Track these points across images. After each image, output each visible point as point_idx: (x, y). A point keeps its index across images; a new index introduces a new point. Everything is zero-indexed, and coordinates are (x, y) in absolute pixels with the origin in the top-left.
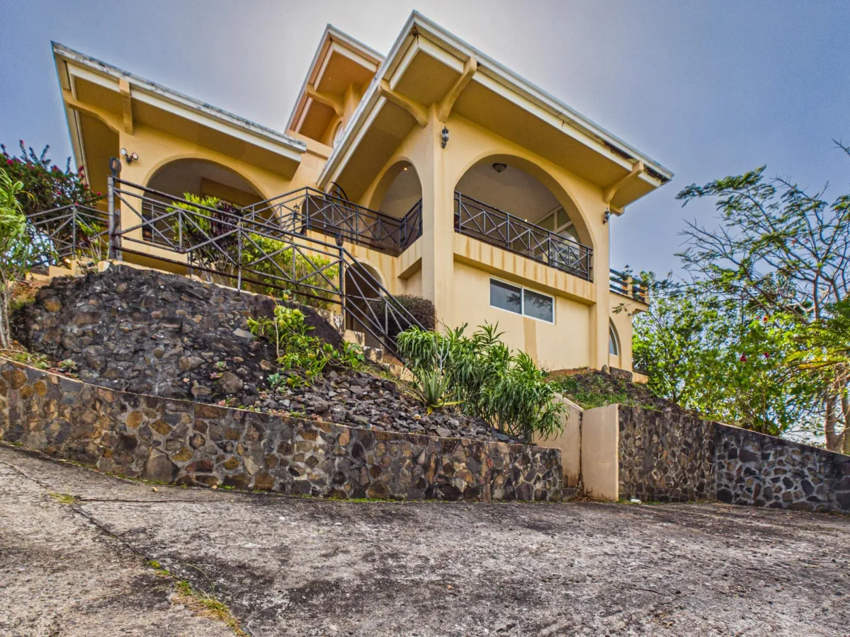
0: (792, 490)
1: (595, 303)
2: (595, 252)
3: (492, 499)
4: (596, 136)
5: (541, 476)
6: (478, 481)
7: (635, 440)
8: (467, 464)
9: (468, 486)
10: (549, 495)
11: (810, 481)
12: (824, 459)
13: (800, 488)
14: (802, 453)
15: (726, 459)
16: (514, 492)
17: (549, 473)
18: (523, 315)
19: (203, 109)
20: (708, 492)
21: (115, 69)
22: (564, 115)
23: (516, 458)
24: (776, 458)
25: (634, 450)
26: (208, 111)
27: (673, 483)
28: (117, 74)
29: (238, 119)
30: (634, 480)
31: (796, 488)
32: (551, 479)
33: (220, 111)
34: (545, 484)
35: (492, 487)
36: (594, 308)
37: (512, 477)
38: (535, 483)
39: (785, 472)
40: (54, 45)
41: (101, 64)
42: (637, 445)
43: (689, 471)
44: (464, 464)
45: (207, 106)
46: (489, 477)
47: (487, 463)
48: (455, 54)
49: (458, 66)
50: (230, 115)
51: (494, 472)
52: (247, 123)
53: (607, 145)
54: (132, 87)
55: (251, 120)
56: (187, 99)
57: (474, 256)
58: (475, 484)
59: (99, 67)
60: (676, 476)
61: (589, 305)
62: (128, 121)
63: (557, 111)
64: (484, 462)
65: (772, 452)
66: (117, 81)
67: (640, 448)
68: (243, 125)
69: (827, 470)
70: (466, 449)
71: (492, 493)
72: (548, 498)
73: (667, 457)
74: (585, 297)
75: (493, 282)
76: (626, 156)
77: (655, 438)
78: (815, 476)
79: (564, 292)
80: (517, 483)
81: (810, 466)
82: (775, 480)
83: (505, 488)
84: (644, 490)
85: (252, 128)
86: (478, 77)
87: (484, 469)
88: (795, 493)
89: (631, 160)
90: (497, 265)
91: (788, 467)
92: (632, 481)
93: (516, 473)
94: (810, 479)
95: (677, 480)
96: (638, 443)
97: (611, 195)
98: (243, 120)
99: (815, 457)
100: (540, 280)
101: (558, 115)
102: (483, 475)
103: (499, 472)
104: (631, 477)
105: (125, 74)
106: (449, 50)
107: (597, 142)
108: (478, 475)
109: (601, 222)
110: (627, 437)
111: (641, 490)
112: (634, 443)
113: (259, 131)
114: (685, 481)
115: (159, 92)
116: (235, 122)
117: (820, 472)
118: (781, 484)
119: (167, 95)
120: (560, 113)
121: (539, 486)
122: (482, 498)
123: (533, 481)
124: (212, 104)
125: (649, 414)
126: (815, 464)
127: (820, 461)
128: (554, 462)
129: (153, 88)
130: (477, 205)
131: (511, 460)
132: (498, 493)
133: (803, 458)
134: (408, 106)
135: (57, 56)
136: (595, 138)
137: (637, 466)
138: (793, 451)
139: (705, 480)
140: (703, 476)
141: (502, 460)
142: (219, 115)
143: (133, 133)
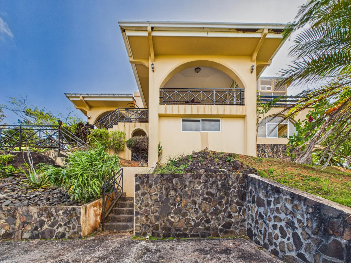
0: (285, 240)
1: (246, 115)
2: (245, 90)
3: (22, 238)
4: (229, 29)
5: (62, 224)
6: (13, 229)
7: (151, 195)
8: (6, 220)
9: (6, 232)
10: (67, 235)
11: (299, 234)
12: (311, 210)
13: (291, 240)
14: (292, 202)
15: (251, 204)
16: (38, 234)
17: (69, 222)
18: (201, 131)
19: (101, 96)
20: (236, 228)
21: (78, 94)
22: (206, 28)
23: (42, 214)
24: (275, 205)
25: (150, 202)
26: (102, 96)
27: (193, 223)
28: (79, 95)
29: (111, 95)
30: (151, 223)
31: (288, 239)
32: (71, 225)
33: (106, 94)
34: (65, 229)
35: (22, 232)
36: (245, 118)
37: (39, 226)
38: (58, 228)
39: (280, 220)
40: (65, 94)
41: (75, 94)
42: (153, 199)
43: (211, 214)
44: (4, 221)
45: (102, 94)
46: (22, 226)
47: (20, 219)
48: (142, 29)
49: (145, 34)
50: (108, 94)
51: (24, 224)
52: (114, 95)
53: (238, 30)
54: (83, 97)
55: (114, 93)
56: (96, 94)
57: (169, 112)
58: (11, 230)
59: (75, 95)
60: (197, 218)
61: (243, 117)
62: (88, 107)
63: (201, 28)
64: (18, 218)
65: (273, 199)
66: (79, 97)
67: (156, 201)
68: (113, 96)
69: (315, 225)
70: (6, 212)
71: (22, 235)
72: (66, 237)
73: (186, 206)
74: (238, 114)
75: (183, 121)
76: (254, 31)
77: (172, 193)
78: (304, 230)
79: (224, 115)
80: (41, 229)
81: (299, 217)
82: (275, 227)
83: (32, 232)
84: (160, 230)
85: (115, 96)
86: (154, 34)
87: (18, 222)
88: (288, 244)
89: (258, 31)
90: (182, 112)
91: (282, 216)
92: (148, 223)
93: (42, 223)
94: (299, 231)
95: (197, 221)
96: (154, 198)
97: (255, 56)
98: (112, 94)
99: (303, 207)
100: (207, 113)
101: (202, 30)
102: (17, 225)
103: (28, 223)
104: (147, 221)
105: (81, 94)
106: (139, 29)
107: (232, 32)
108: (13, 226)
109: (250, 73)
110: (144, 194)
111: (157, 229)
112: (150, 198)
113: (117, 96)
114: (208, 221)
115: (89, 96)
116: (110, 96)
117: (307, 226)
118: (277, 231)
119: (92, 96)
120: (203, 28)
121: (61, 230)
122: (14, 238)
123: (56, 227)
124: (103, 93)
125: (165, 177)
126: (303, 216)
127: (307, 213)
128: (74, 215)
129: (88, 95)
130: (172, 90)
131: (38, 216)
132: (26, 235)
133: (293, 207)
134: (141, 62)
135: (67, 96)
136: (229, 30)
137: (153, 213)
138: (286, 199)
139: (233, 220)
140: (230, 216)
141: (32, 216)
142: (105, 96)
143: (90, 110)
